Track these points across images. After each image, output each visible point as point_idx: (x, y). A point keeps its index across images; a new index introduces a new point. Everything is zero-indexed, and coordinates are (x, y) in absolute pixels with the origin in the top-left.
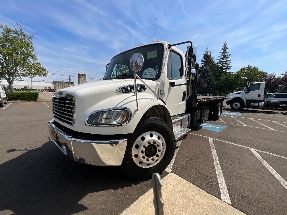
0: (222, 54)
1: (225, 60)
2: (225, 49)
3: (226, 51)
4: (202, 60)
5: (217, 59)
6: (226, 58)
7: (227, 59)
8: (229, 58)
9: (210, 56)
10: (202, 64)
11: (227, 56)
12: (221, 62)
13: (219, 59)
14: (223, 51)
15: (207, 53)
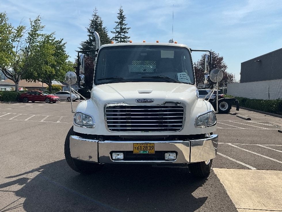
0: (118, 25)
1: (123, 35)
2: (122, 17)
3: (124, 22)
4: (89, 30)
5: (112, 32)
6: (124, 32)
7: (126, 35)
8: (127, 33)
9: (100, 24)
10: (90, 36)
11: (125, 30)
12: (119, 37)
13: (115, 33)
14: (119, 21)
15: (96, 19)
